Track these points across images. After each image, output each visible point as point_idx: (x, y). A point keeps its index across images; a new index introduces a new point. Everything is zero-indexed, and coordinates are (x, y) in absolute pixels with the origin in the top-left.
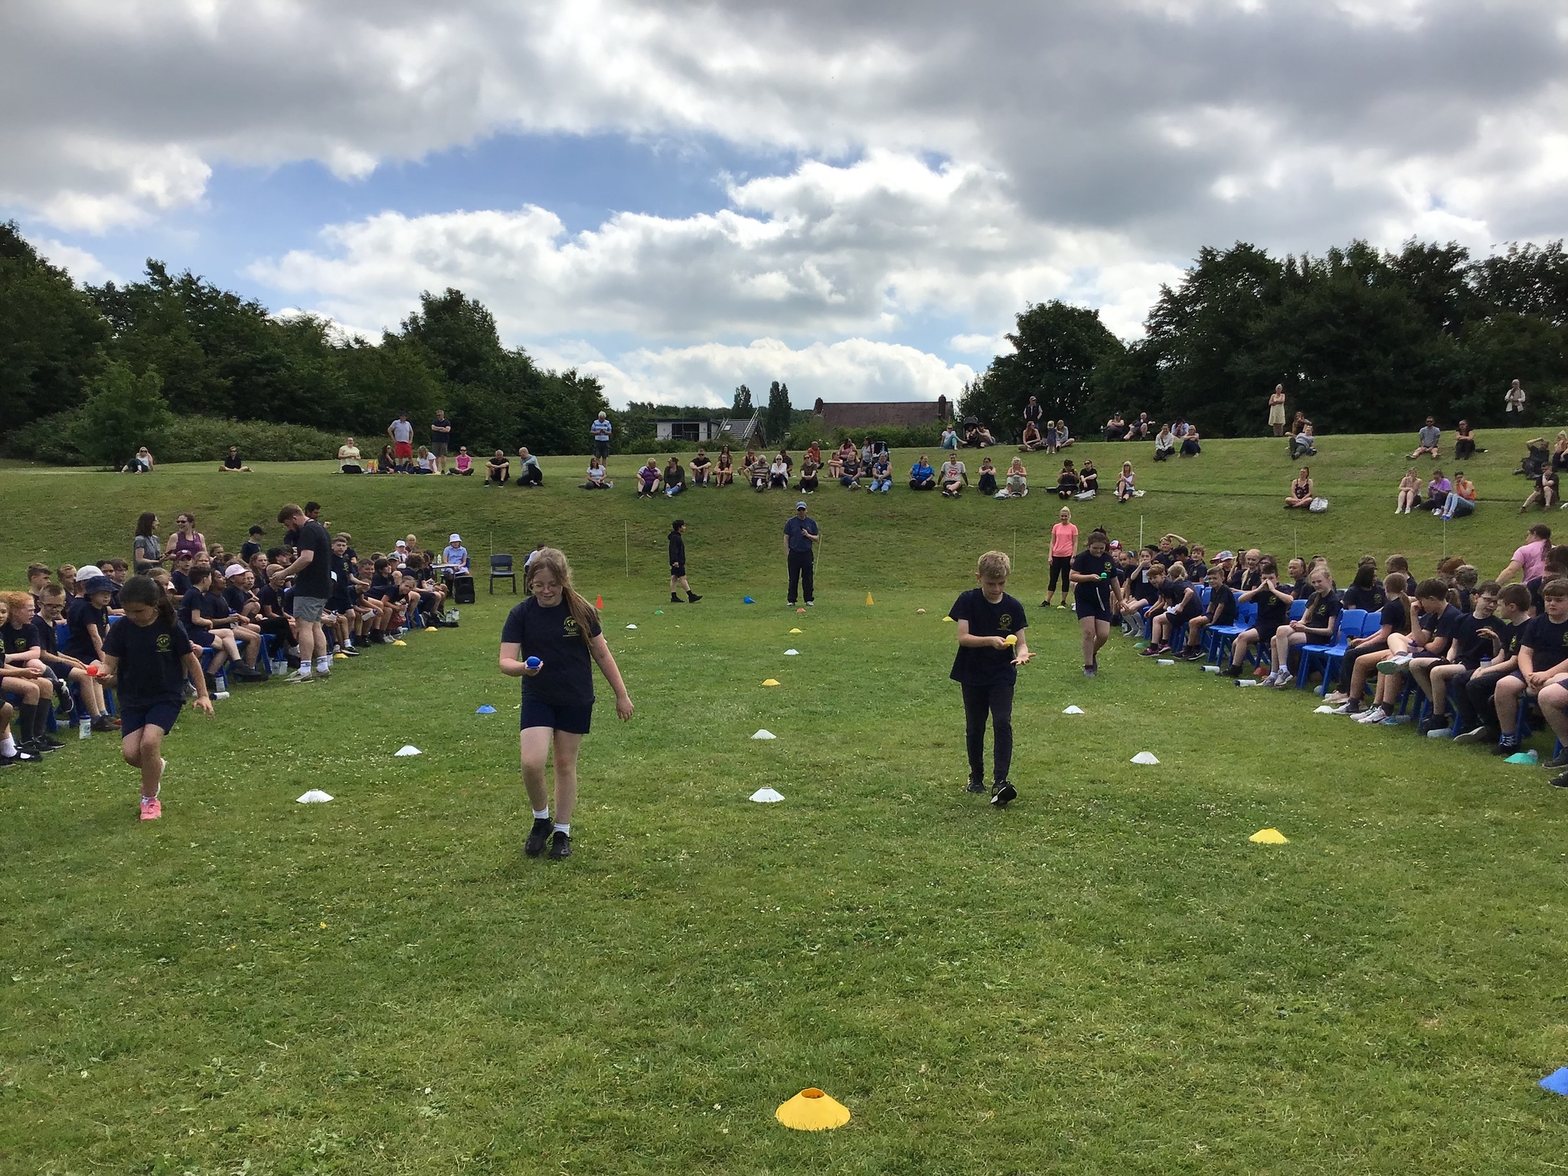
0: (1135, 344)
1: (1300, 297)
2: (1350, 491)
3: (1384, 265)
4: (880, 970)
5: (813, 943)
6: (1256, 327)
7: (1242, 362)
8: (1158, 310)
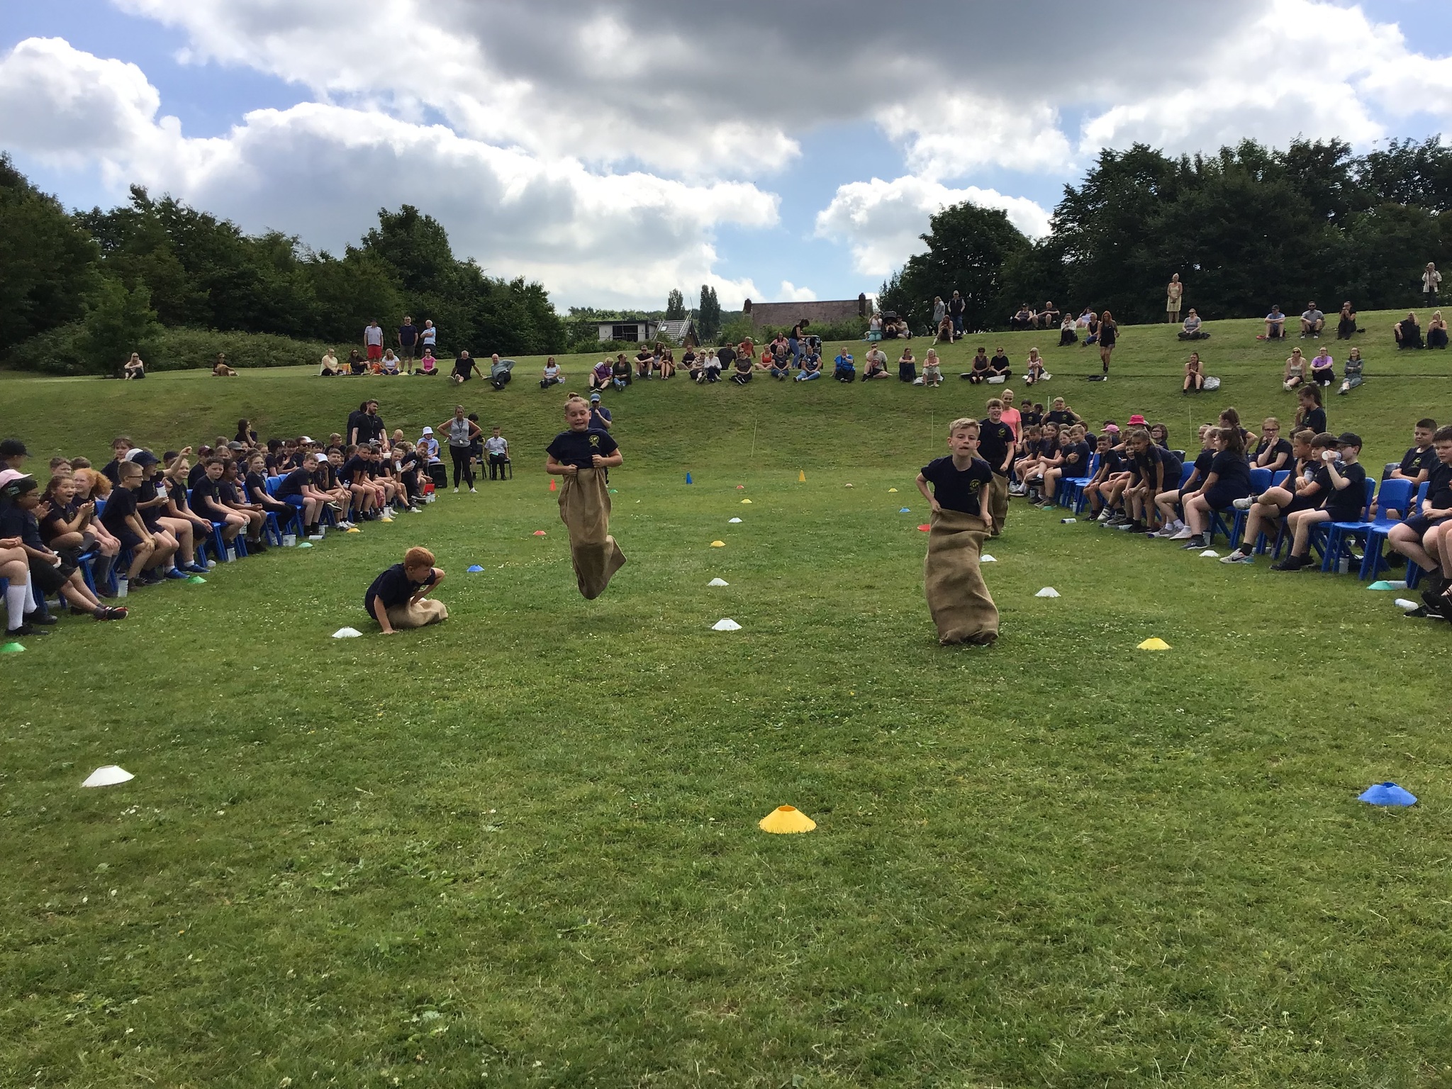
0: (1042, 241)
1: (1194, 194)
2: (1241, 371)
3: (1272, 161)
4: (832, 738)
5: (777, 722)
6: (1154, 222)
7: (1141, 255)
8: (1062, 209)
